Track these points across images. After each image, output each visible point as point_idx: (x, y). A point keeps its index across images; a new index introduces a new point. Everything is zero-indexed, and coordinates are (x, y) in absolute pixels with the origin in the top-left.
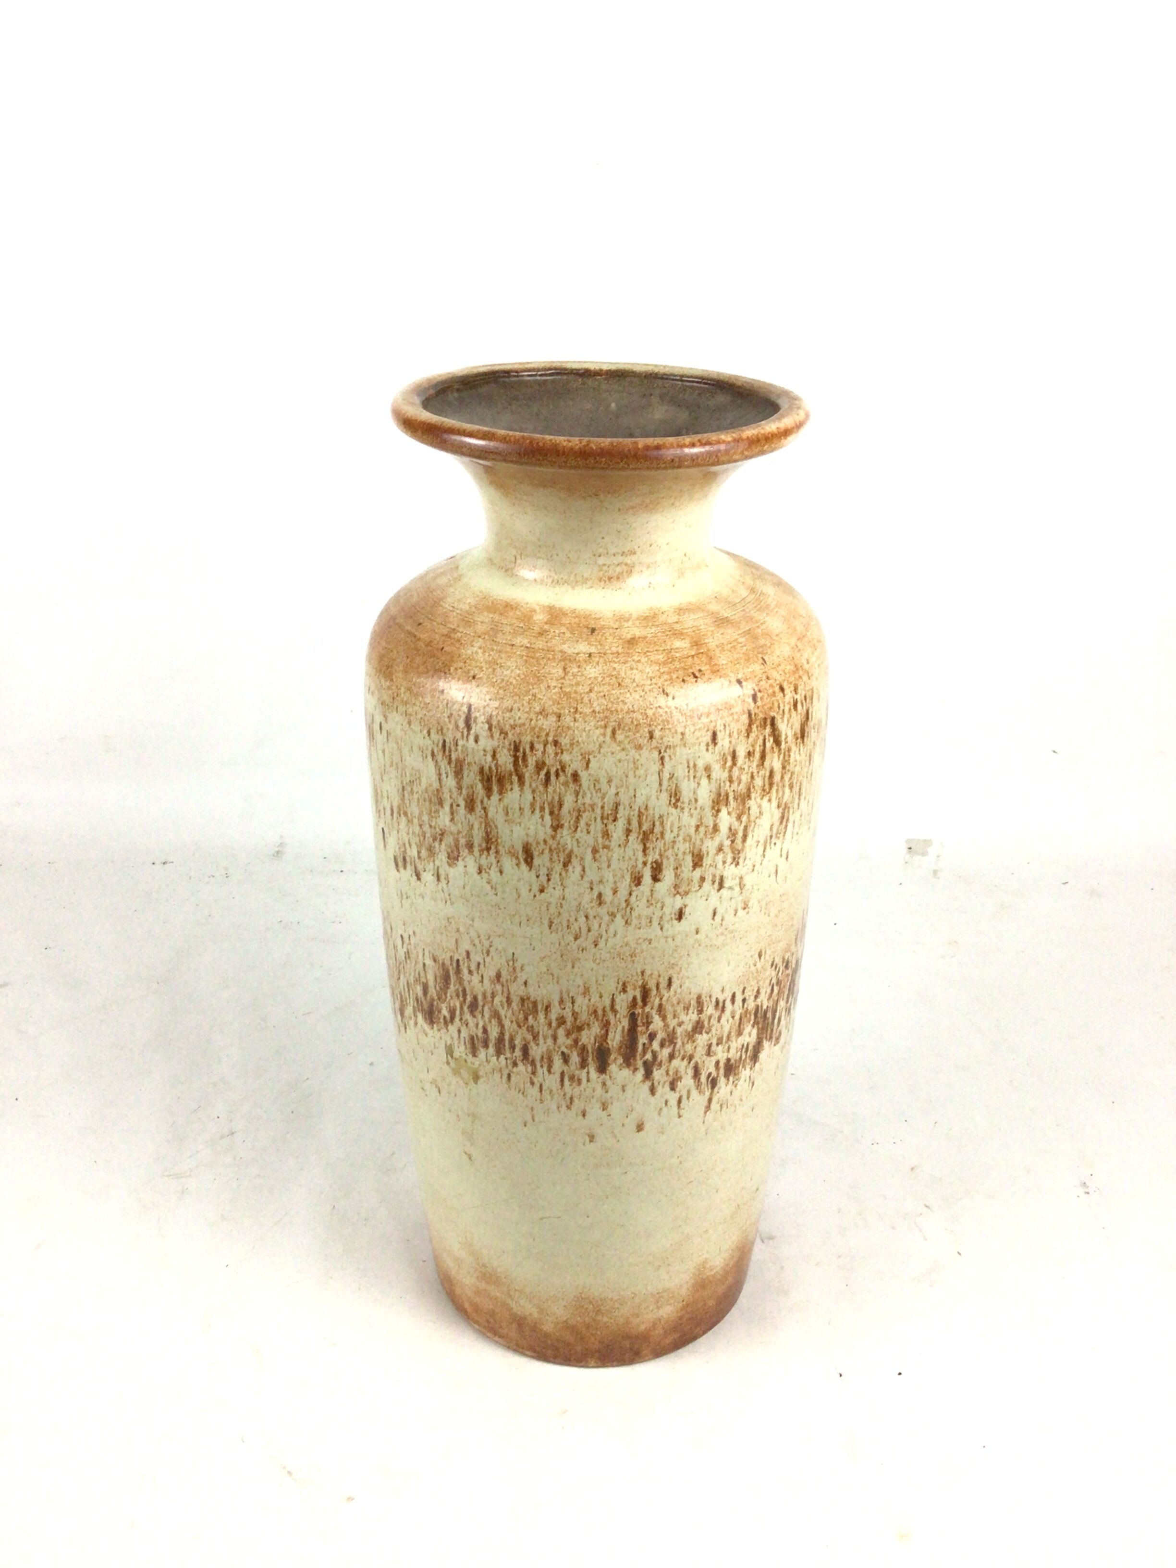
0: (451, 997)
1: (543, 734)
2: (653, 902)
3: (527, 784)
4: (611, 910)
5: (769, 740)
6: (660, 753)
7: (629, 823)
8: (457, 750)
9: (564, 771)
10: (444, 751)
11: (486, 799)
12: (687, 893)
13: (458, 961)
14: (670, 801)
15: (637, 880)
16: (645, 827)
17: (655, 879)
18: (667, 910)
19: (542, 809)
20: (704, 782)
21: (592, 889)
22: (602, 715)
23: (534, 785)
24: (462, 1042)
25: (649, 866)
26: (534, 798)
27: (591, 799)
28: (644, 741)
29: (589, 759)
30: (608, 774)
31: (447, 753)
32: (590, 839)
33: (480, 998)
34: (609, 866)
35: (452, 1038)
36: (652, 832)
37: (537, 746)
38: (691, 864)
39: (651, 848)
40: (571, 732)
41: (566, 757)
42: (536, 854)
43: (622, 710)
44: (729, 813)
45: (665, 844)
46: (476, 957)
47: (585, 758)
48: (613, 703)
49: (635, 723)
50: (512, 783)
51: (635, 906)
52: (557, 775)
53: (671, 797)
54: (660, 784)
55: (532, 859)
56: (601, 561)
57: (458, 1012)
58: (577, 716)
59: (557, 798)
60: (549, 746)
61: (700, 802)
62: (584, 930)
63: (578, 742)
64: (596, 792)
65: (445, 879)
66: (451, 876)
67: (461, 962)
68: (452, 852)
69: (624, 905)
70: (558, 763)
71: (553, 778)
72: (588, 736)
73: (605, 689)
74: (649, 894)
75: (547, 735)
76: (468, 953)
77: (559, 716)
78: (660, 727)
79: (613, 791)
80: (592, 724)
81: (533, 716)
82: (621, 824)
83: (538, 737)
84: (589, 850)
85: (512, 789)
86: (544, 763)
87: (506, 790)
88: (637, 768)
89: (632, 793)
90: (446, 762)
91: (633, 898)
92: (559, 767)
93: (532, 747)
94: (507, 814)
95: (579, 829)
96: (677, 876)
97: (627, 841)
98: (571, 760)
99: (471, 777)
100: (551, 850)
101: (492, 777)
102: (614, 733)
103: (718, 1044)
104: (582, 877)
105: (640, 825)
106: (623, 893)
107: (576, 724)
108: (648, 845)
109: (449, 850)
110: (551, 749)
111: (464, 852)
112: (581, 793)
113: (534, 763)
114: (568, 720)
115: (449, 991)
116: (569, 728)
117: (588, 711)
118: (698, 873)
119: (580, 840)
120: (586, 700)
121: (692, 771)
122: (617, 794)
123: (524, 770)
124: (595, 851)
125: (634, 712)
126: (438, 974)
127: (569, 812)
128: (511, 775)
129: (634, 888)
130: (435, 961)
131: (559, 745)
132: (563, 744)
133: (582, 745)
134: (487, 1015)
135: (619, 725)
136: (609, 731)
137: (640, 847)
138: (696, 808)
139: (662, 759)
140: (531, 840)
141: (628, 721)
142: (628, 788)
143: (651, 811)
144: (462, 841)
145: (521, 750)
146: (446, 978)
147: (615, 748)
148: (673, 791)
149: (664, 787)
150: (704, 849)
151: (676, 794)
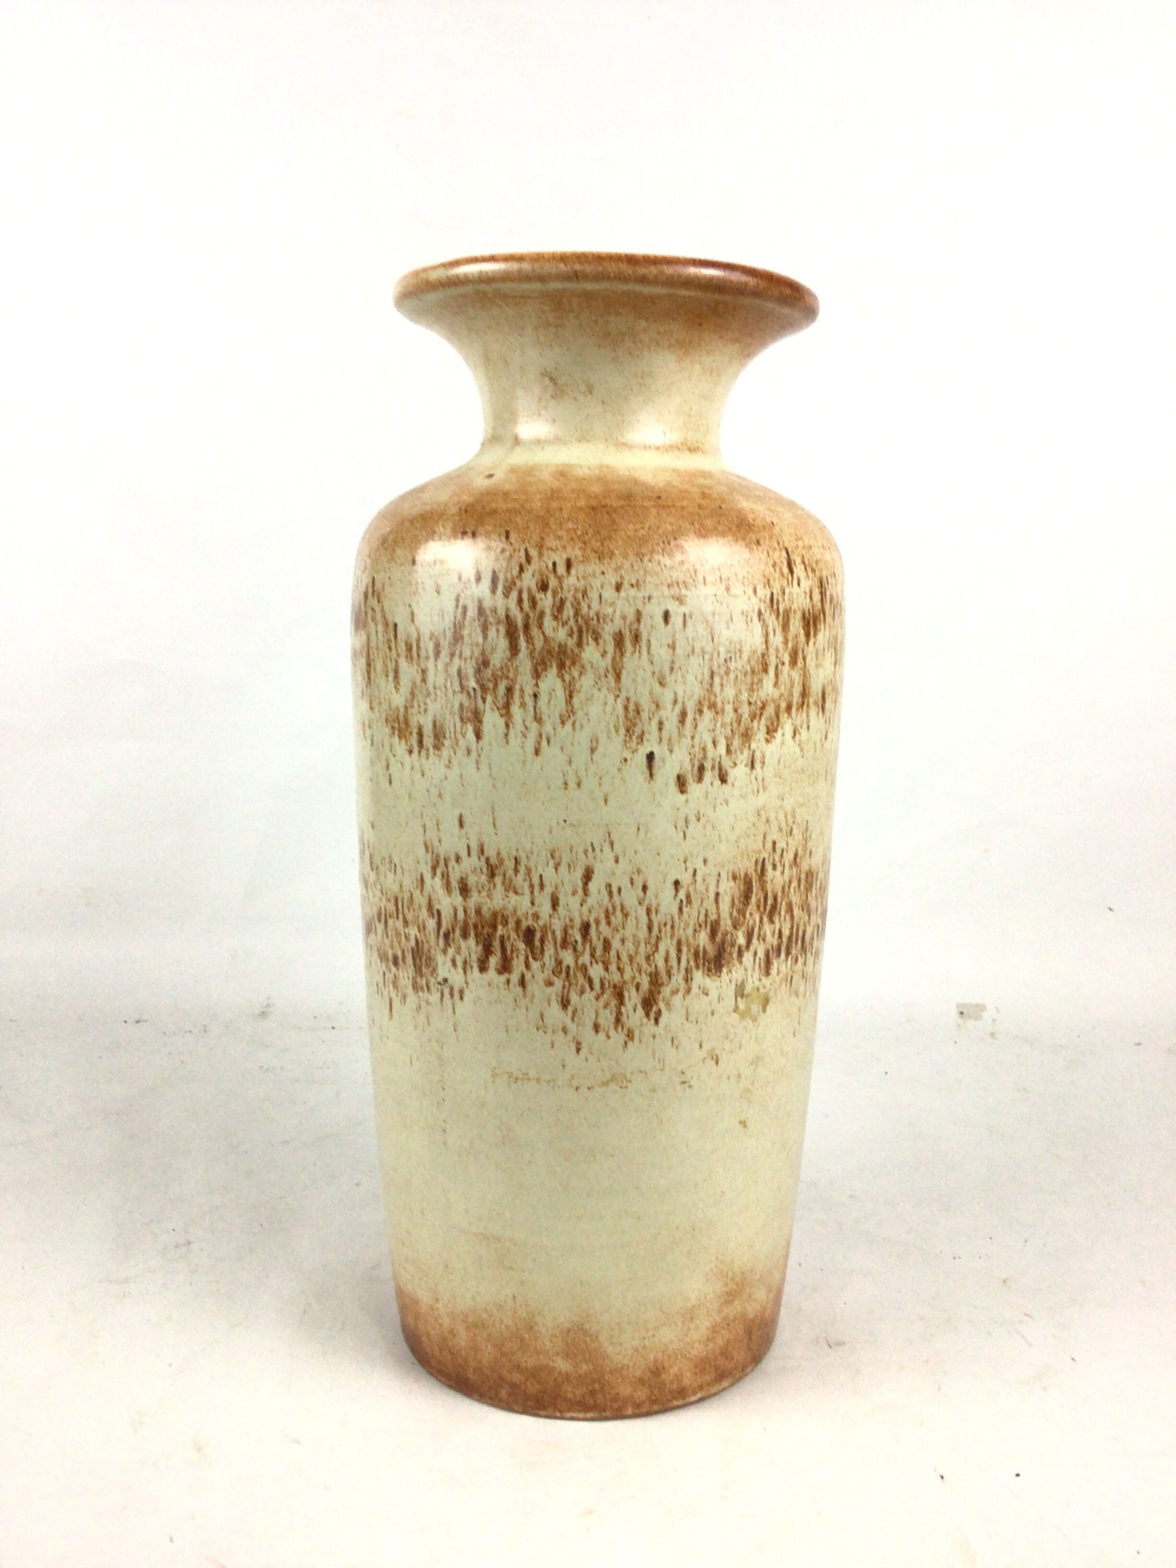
0: (751, 914)
8: (784, 600)
10: (772, 606)
11: (807, 646)
13: (764, 860)
24: (757, 967)
31: (775, 607)
33: (780, 894)
35: (746, 970)
46: (780, 845)
50: (820, 623)
57: (756, 930)
65: (761, 762)
66: (768, 754)
67: (767, 861)
68: (772, 724)
76: (774, 843)
85: (820, 630)
87: (817, 631)
90: (774, 617)
94: (816, 658)
99: (796, 626)
101: (810, 620)
109: (769, 724)
111: (784, 717)
115: (750, 907)
123: (825, 607)
126: (737, 894)
128: (819, 614)
130: (735, 878)
134: (783, 913)
144: (783, 705)
145: (822, 586)
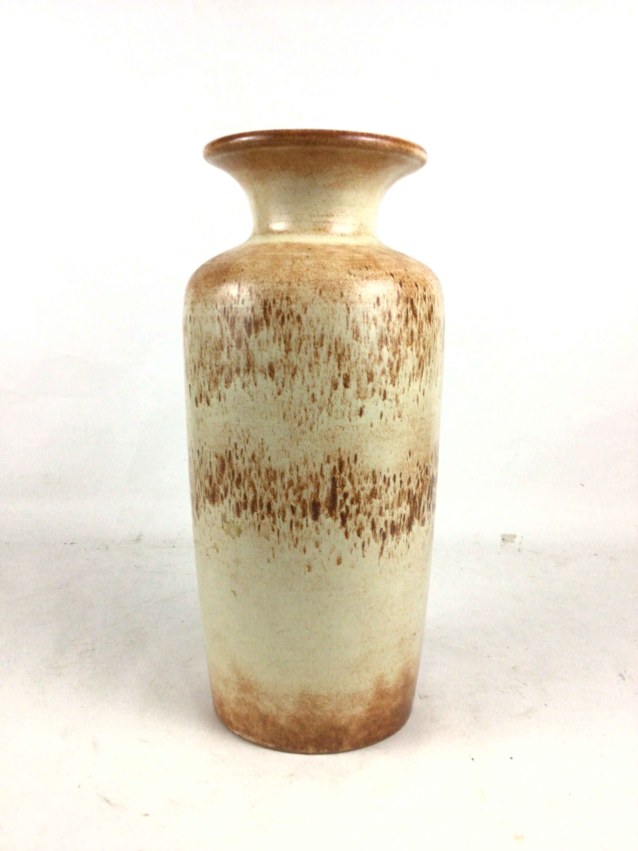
0: (226, 479)
1: (280, 294)
2: (345, 401)
3: (271, 324)
4: (320, 405)
5: (410, 312)
6: (347, 305)
7: (330, 348)
8: (232, 311)
9: (292, 315)
11: (248, 337)
12: (364, 398)
13: (230, 452)
14: (353, 336)
15: (335, 386)
16: (339, 351)
17: (346, 386)
18: (353, 408)
19: (280, 339)
20: (373, 327)
21: (308, 391)
22: (313, 282)
23: (275, 325)
24: (231, 509)
25: (342, 376)
26: (275, 333)
27: (308, 332)
28: (337, 297)
29: (306, 307)
30: (317, 316)
31: (226, 315)
32: (307, 358)
33: (242, 474)
34: (318, 375)
35: (226, 508)
36: (343, 354)
37: (277, 301)
38: (366, 379)
39: (343, 365)
40: (296, 292)
41: (293, 306)
42: (276, 369)
43: (325, 280)
44: (388, 350)
45: (351, 363)
46: (240, 447)
47: (304, 307)
48: (320, 276)
49: (333, 287)
50: (262, 325)
51: (334, 404)
52: (288, 318)
53: (354, 333)
54: (348, 325)
55: (274, 372)
56: (314, 220)
57: (229, 489)
58: (300, 283)
59: (288, 332)
60: (284, 300)
61: (371, 340)
62: (304, 420)
63: (300, 297)
64: (311, 327)
65: (224, 398)
66: (227, 395)
67: (232, 453)
68: (228, 378)
69: (327, 402)
70: (289, 311)
71: (286, 320)
72: (306, 294)
73: (316, 270)
74: (342, 396)
75: (283, 294)
76: (236, 444)
77: (290, 283)
78: (346, 290)
79: (320, 327)
80: (309, 287)
81: (275, 285)
82: (325, 348)
83: (278, 296)
84: (307, 364)
85: (262, 329)
86: (281, 311)
87: (259, 330)
88: (334, 314)
89: (331, 329)
90: (225, 321)
91: (333, 398)
92: (289, 313)
93: (274, 302)
94: (260, 345)
95: (301, 351)
96: (358, 385)
97: (329, 359)
98: (296, 309)
99: (240, 325)
100: (284, 366)
101: (251, 323)
102: (320, 292)
103: (386, 509)
104: (303, 383)
105: (336, 348)
106: (327, 393)
107: (299, 287)
108: (341, 363)
109: (226, 378)
110: (285, 302)
111: (235, 376)
112: (302, 328)
113: (275, 311)
114: (294, 285)
115: (225, 475)
116: (295, 289)
117: (306, 280)
118: (370, 386)
119: (302, 358)
120: (305, 274)
121: (365, 319)
122: (323, 329)
123: (270, 316)
124: (310, 366)
125: (332, 281)
126: (218, 466)
127: (295, 340)
128: (262, 320)
129: (333, 391)
130: (216, 457)
131: (289, 299)
132: (292, 299)
133: (303, 299)
134: (246, 485)
135: (324, 289)
136: (318, 291)
137: (336, 364)
138: (368, 343)
139: (348, 309)
140: (273, 360)
141: (329, 286)
142: (329, 326)
143: (342, 341)
144: (234, 369)
145: (268, 304)
146: (223, 468)
147: (322, 301)
148: (355, 330)
149: (350, 327)
150: (374, 370)
151: (357, 332)
